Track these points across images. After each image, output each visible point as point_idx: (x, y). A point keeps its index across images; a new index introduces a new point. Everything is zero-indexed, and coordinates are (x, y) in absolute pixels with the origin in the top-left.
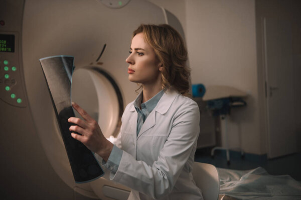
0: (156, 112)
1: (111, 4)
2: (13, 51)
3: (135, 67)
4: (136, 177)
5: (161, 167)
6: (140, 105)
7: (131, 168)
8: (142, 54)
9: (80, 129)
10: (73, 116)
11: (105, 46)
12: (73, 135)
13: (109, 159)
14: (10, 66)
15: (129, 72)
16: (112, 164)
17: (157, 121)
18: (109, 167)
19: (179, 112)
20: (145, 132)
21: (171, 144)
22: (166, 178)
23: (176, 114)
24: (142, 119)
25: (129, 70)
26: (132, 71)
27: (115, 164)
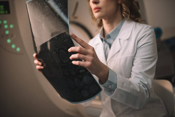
0: (120, 39)
2: (9, 13)
4: (129, 91)
5: (140, 81)
6: (105, 37)
7: (125, 85)
10: (73, 45)
12: (74, 62)
13: (109, 79)
14: (8, 24)
15: (96, 10)
16: (111, 83)
17: (122, 46)
18: (108, 86)
19: (141, 35)
20: (113, 56)
21: (141, 62)
22: (146, 89)
23: (139, 37)
24: (108, 46)
25: (96, 9)
26: (98, 9)
27: (113, 83)
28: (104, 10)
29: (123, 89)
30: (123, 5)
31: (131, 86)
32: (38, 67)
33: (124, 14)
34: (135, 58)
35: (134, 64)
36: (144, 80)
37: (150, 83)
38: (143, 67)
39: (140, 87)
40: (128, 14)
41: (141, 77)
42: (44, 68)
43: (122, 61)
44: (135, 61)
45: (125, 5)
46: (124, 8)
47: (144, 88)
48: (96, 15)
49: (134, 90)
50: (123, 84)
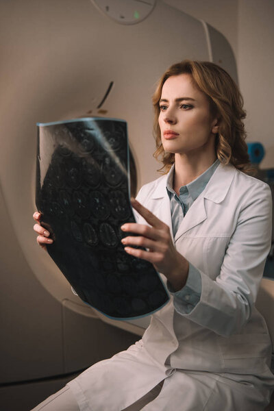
0: (205, 199)
1: (123, 17)
3: (179, 128)
5: (238, 288)
7: (213, 296)
8: (190, 107)
9: (148, 242)
11: (111, 84)
13: (187, 284)
15: (169, 136)
16: (190, 292)
17: (209, 213)
18: (184, 296)
19: (248, 200)
20: (189, 230)
21: (243, 252)
22: (247, 304)
23: (244, 203)
24: (181, 209)
25: (168, 133)
26: (174, 135)
27: (194, 292)
28: (182, 138)
29: (209, 304)
30: (222, 138)
31: (223, 300)
32: (41, 239)
33: (220, 154)
34: (231, 241)
35: (228, 251)
36: (245, 285)
37: (255, 294)
38: (246, 262)
39: (237, 300)
40: (228, 157)
41: (241, 280)
42: (54, 241)
43: (207, 244)
44: (231, 247)
45: (225, 137)
46: (222, 145)
47: (243, 302)
48: (167, 144)
49: (228, 306)
50: (210, 293)
